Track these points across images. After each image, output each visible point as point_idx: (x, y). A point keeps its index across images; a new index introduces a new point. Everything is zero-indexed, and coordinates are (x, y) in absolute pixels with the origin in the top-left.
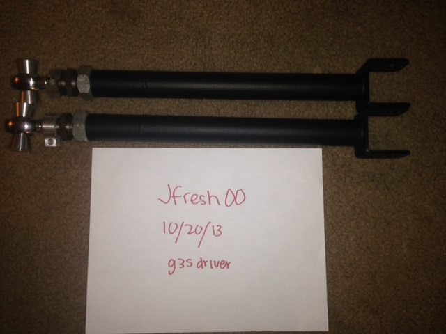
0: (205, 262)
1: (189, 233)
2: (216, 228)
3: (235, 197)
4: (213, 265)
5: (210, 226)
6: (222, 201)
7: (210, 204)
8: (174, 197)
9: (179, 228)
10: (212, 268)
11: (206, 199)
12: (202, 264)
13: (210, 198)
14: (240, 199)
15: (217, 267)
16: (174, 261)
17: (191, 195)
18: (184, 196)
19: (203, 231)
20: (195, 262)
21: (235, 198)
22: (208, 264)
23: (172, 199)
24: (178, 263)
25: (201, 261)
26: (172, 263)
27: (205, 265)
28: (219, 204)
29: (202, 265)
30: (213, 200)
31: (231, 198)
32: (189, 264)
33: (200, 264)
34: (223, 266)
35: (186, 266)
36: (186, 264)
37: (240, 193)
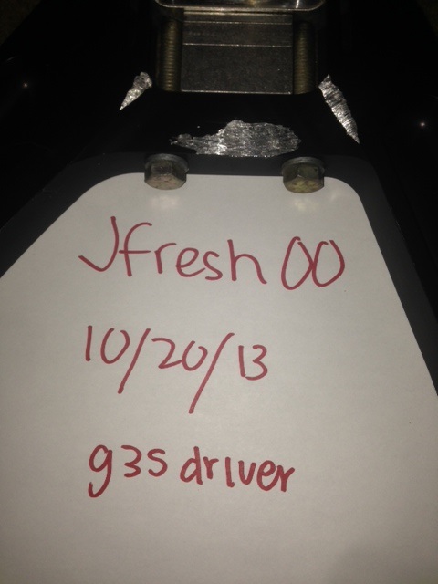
0: (209, 463)
1: (162, 366)
2: (250, 354)
3: (312, 264)
4: (235, 477)
5: (231, 347)
6: (271, 273)
7: (234, 278)
8: (126, 252)
9: (134, 346)
10: (231, 484)
11: (223, 264)
12: (198, 468)
13: (234, 260)
14: (326, 268)
15: (247, 482)
16: (109, 453)
17: (178, 250)
18: (158, 253)
19: (210, 359)
20: (176, 460)
21: (313, 266)
22: (219, 468)
23: (120, 257)
24: (121, 459)
25: (197, 461)
26: (100, 458)
27: (210, 475)
28: (264, 282)
29: (197, 473)
30: (244, 266)
31: (298, 265)
32: (157, 467)
33: (192, 467)
34: (267, 481)
35: (144, 472)
36: (145, 464)
37: (327, 251)
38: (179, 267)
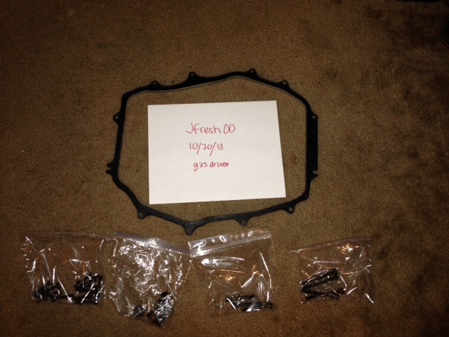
1: (204, 149)
2: (220, 145)
3: (229, 129)
5: (216, 145)
8: (195, 129)
9: (199, 146)
10: (218, 167)
11: (213, 130)
12: (213, 165)
13: (215, 129)
16: (197, 164)
19: (213, 147)
24: (199, 165)
25: (212, 163)
30: (217, 130)
38: (205, 131)
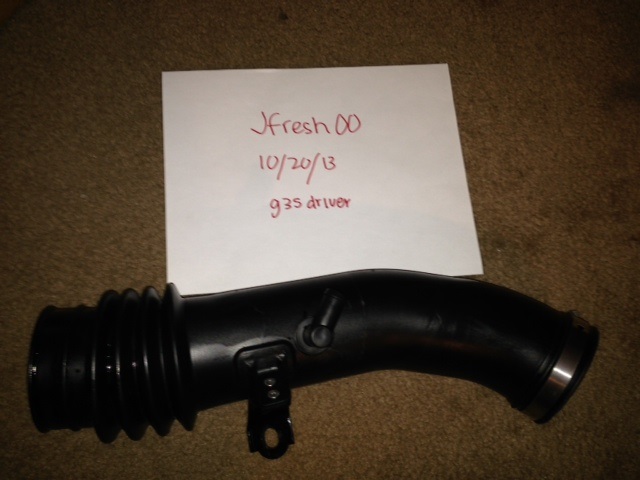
0: (318, 201)
2: (328, 160)
4: (329, 205)
6: (332, 129)
7: (317, 132)
9: (280, 162)
10: (327, 207)
11: (311, 127)
12: (314, 203)
13: (316, 125)
14: (354, 124)
15: (333, 205)
16: (278, 202)
17: (292, 123)
18: (284, 126)
19: (312, 164)
20: (305, 200)
21: (348, 125)
22: (322, 203)
23: (269, 128)
24: (283, 203)
25: (313, 200)
26: (275, 204)
27: (319, 205)
28: (329, 133)
30: (320, 127)
31: (342, 125)
32: (297, 204)
33: (311, 203)
34: (340, 204)
35: (293, 207)
36: (293, 204)
37: (353, 119)
38: (294, 130)
